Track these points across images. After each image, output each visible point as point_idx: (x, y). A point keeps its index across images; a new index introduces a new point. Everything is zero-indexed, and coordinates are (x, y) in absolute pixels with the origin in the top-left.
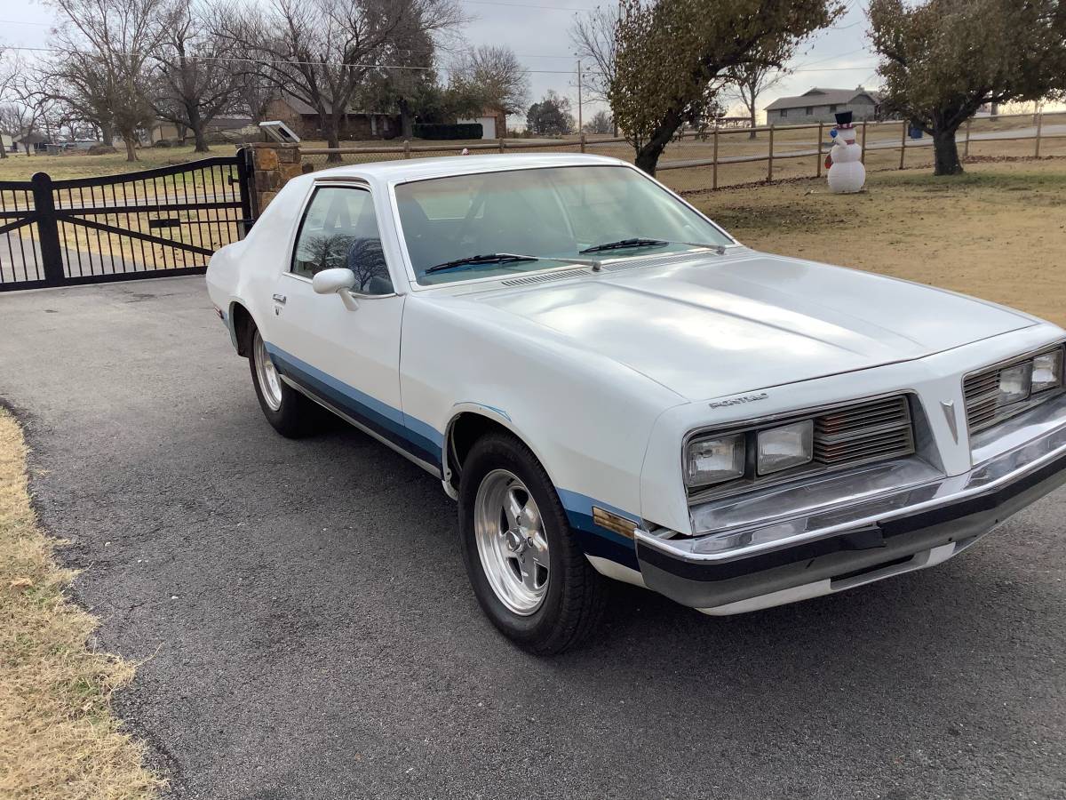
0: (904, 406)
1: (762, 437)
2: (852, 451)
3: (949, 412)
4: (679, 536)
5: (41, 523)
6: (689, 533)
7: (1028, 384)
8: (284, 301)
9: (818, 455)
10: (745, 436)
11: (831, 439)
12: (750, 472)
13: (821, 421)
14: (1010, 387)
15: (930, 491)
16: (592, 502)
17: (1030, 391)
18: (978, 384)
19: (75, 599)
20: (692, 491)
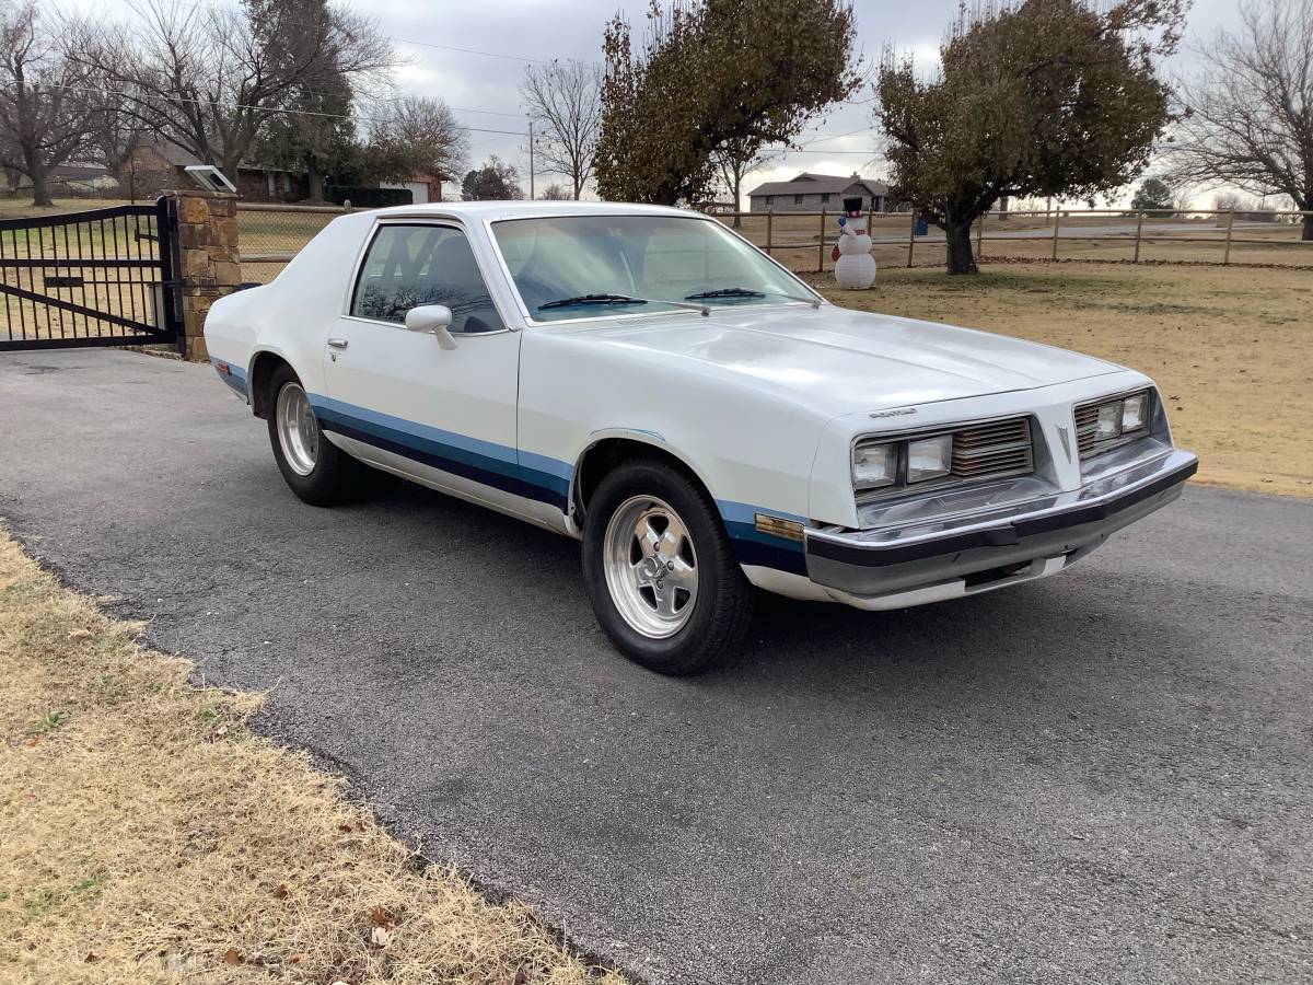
0: (1024, 427)
1: (912, 447)
2: (983, 465)
3: (1063, 433)
4: (848, 530)
5: (64, 583)
6: (856, 527)
7: (1119, 425)
8: (342, 346)
9: (955, 467)
10: (897, 445)
11: (969, 454)
12: (900, 479)
13: (959, 435)
14: (1106, 427)
15: (1050, 503)
16: (755, 511)
17: (1121, 431)
18: (1085, 413)
19: (152, 646)
20: (858, 493)
